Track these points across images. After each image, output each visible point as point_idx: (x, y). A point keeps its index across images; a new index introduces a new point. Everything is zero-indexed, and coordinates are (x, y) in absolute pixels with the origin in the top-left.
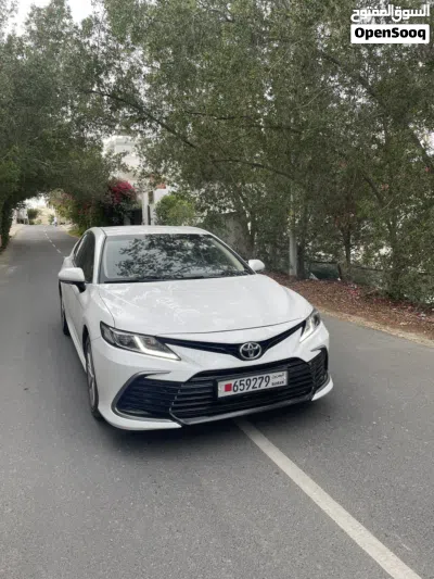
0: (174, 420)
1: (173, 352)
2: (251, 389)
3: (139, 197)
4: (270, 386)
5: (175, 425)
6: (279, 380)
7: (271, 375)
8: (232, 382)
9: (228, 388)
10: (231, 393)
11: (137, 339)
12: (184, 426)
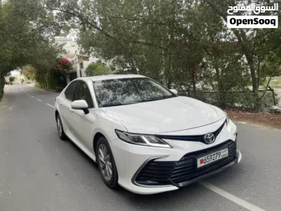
0: (174, 185)
1: (167, 144)
2: (212, 161)
3: (74, 66)
4: (221, 157)
5: (175, 188)
6: (225, 153)
7: (221, 151)
8: (203, 158)
9: (202, 162)
10: (203, 164)
11: (143, 137)
12: (180, 188)
